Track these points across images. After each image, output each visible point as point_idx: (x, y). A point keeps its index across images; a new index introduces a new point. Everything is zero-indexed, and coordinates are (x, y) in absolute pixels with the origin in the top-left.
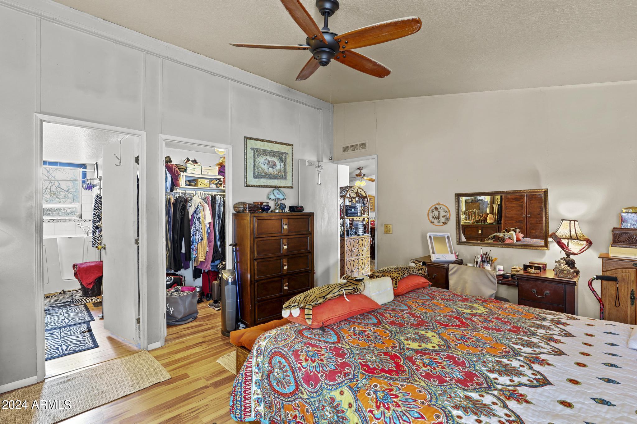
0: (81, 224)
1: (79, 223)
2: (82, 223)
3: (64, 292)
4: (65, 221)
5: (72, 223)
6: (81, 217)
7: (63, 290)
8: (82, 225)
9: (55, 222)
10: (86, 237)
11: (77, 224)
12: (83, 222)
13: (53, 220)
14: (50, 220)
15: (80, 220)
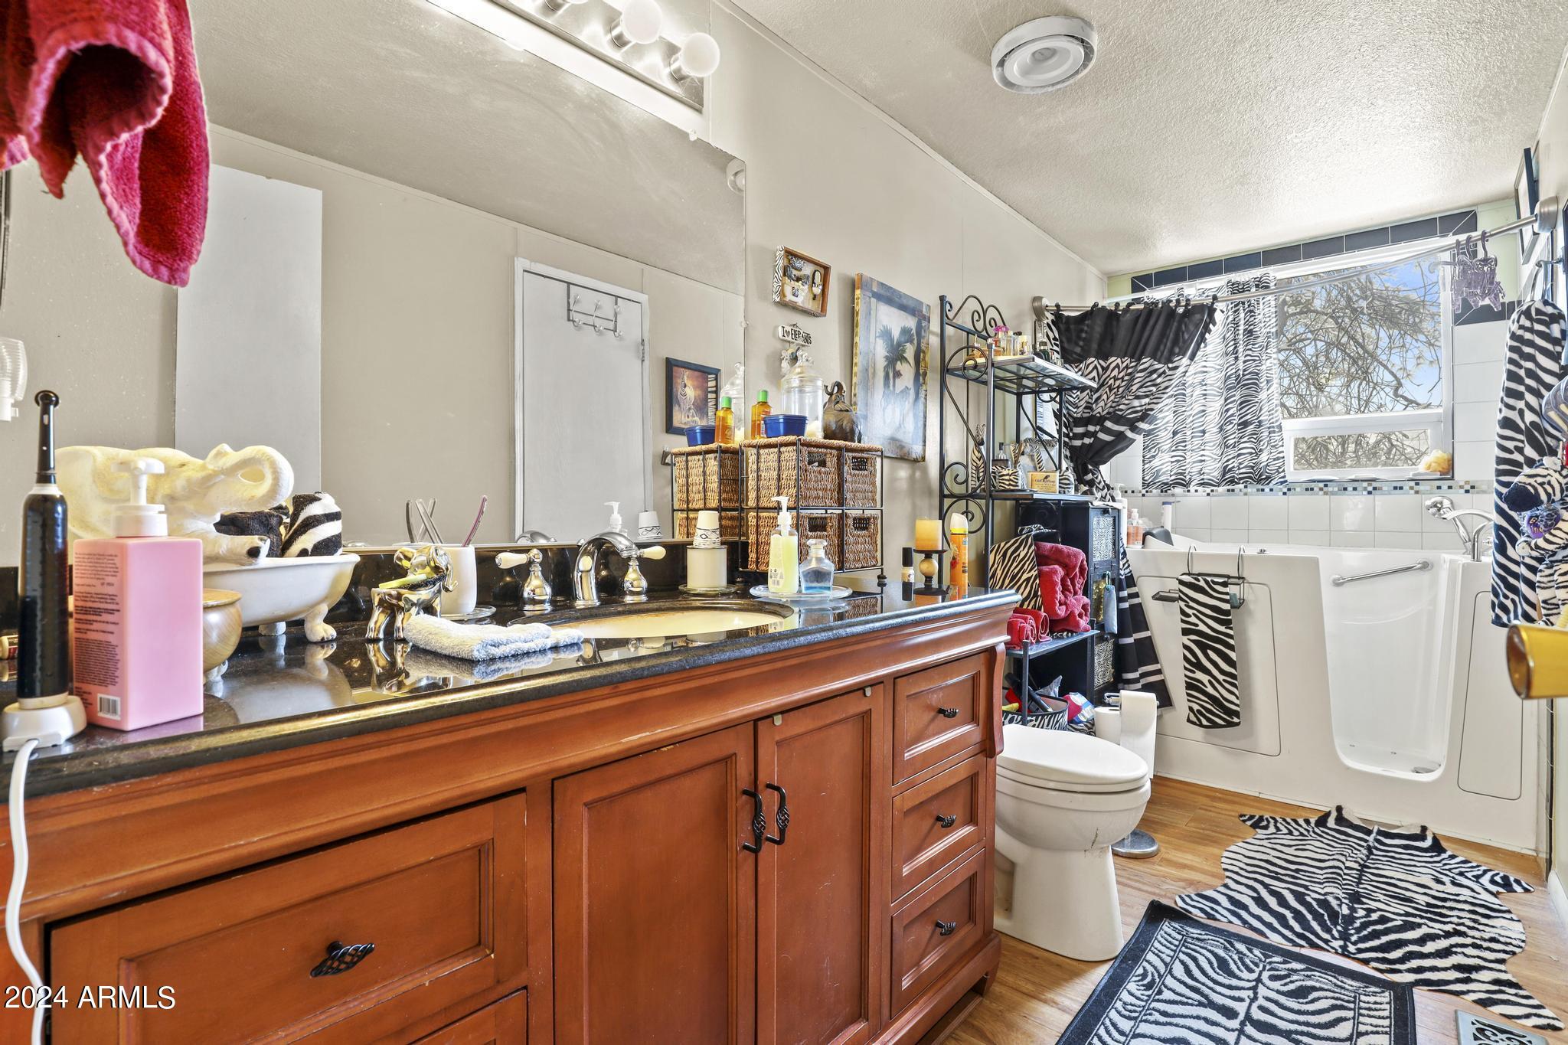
0: (1446, 503)
1: (1438, 499)
2: (1451, 496)
3: (1341, 820)
4: (1373, 486)
5: (1407, 498)
6: (1448, 471)
7: (1339, 809)
8: (1453, 506)
9: (1333, 493)
10: (1465, 567)
11: (1428, 503)
12: (1459, 496)
13: (1326, 482)
14: (1313, 485)
15: (1445, 484)
